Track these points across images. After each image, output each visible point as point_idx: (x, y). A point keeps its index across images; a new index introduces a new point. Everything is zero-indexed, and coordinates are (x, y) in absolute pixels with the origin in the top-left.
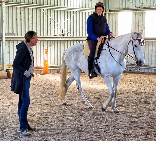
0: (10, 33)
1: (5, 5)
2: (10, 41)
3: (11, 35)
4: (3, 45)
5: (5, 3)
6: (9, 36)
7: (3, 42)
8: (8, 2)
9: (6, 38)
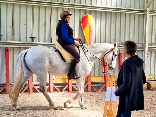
0: (153, 43)
1: (150, 14)
2: (152, 52)
3: (154, 45)
4: (145, 55)
5: (150, 12)
6: (152, 46)
7: (145, 52)
8: (153, 11)
9: (148, 48)
